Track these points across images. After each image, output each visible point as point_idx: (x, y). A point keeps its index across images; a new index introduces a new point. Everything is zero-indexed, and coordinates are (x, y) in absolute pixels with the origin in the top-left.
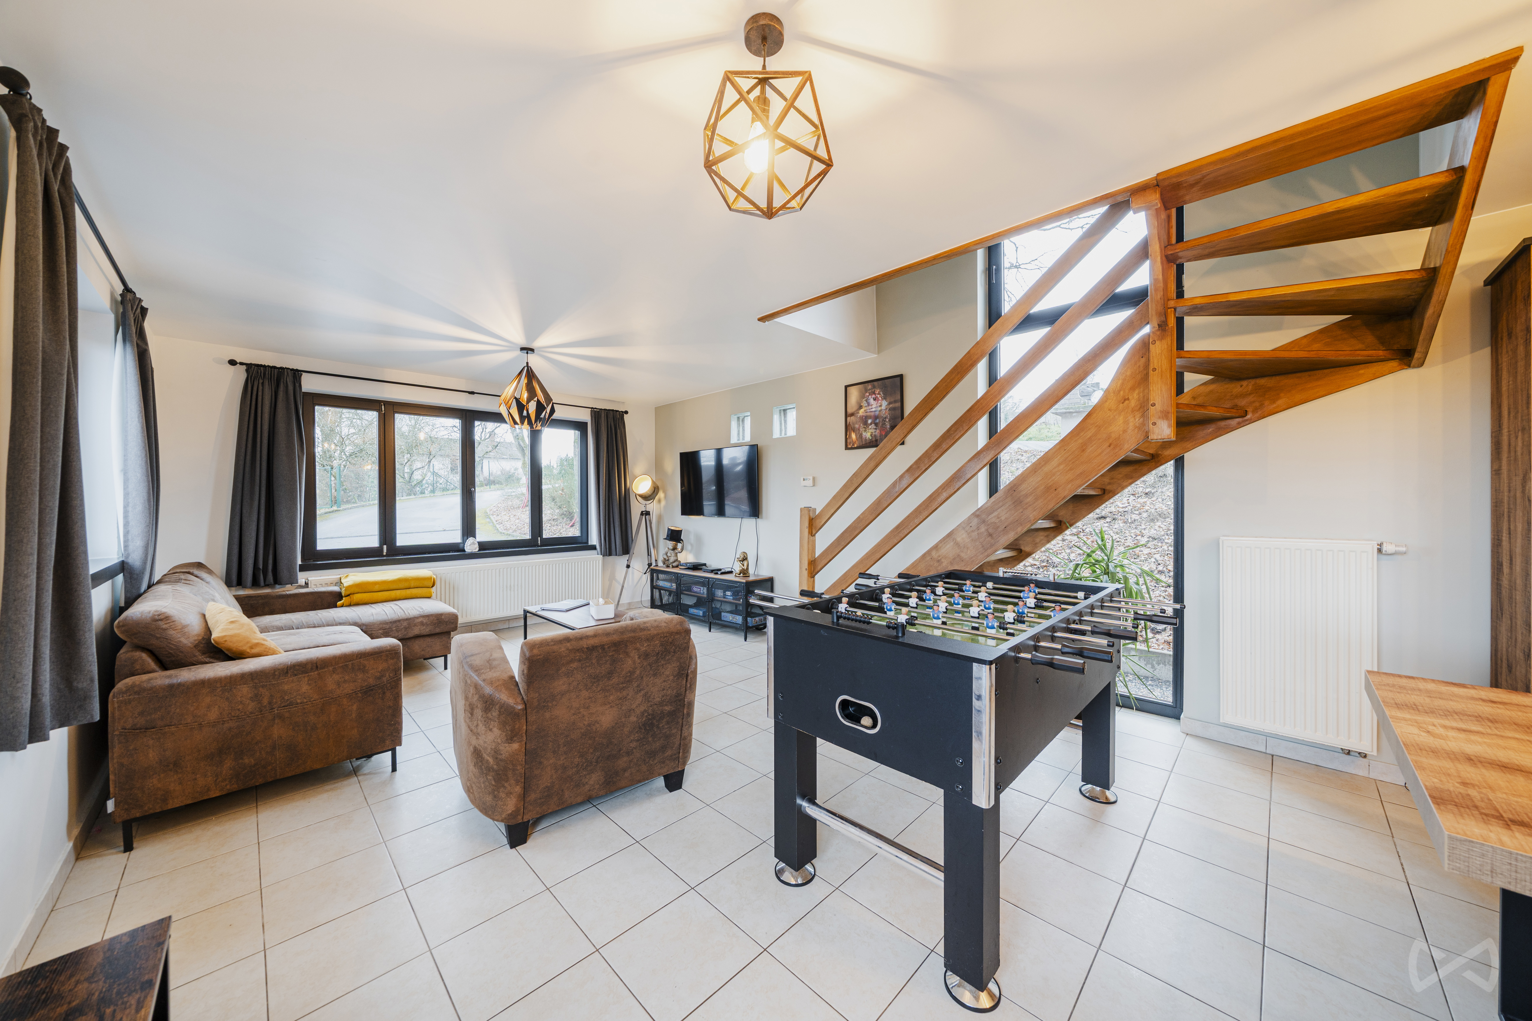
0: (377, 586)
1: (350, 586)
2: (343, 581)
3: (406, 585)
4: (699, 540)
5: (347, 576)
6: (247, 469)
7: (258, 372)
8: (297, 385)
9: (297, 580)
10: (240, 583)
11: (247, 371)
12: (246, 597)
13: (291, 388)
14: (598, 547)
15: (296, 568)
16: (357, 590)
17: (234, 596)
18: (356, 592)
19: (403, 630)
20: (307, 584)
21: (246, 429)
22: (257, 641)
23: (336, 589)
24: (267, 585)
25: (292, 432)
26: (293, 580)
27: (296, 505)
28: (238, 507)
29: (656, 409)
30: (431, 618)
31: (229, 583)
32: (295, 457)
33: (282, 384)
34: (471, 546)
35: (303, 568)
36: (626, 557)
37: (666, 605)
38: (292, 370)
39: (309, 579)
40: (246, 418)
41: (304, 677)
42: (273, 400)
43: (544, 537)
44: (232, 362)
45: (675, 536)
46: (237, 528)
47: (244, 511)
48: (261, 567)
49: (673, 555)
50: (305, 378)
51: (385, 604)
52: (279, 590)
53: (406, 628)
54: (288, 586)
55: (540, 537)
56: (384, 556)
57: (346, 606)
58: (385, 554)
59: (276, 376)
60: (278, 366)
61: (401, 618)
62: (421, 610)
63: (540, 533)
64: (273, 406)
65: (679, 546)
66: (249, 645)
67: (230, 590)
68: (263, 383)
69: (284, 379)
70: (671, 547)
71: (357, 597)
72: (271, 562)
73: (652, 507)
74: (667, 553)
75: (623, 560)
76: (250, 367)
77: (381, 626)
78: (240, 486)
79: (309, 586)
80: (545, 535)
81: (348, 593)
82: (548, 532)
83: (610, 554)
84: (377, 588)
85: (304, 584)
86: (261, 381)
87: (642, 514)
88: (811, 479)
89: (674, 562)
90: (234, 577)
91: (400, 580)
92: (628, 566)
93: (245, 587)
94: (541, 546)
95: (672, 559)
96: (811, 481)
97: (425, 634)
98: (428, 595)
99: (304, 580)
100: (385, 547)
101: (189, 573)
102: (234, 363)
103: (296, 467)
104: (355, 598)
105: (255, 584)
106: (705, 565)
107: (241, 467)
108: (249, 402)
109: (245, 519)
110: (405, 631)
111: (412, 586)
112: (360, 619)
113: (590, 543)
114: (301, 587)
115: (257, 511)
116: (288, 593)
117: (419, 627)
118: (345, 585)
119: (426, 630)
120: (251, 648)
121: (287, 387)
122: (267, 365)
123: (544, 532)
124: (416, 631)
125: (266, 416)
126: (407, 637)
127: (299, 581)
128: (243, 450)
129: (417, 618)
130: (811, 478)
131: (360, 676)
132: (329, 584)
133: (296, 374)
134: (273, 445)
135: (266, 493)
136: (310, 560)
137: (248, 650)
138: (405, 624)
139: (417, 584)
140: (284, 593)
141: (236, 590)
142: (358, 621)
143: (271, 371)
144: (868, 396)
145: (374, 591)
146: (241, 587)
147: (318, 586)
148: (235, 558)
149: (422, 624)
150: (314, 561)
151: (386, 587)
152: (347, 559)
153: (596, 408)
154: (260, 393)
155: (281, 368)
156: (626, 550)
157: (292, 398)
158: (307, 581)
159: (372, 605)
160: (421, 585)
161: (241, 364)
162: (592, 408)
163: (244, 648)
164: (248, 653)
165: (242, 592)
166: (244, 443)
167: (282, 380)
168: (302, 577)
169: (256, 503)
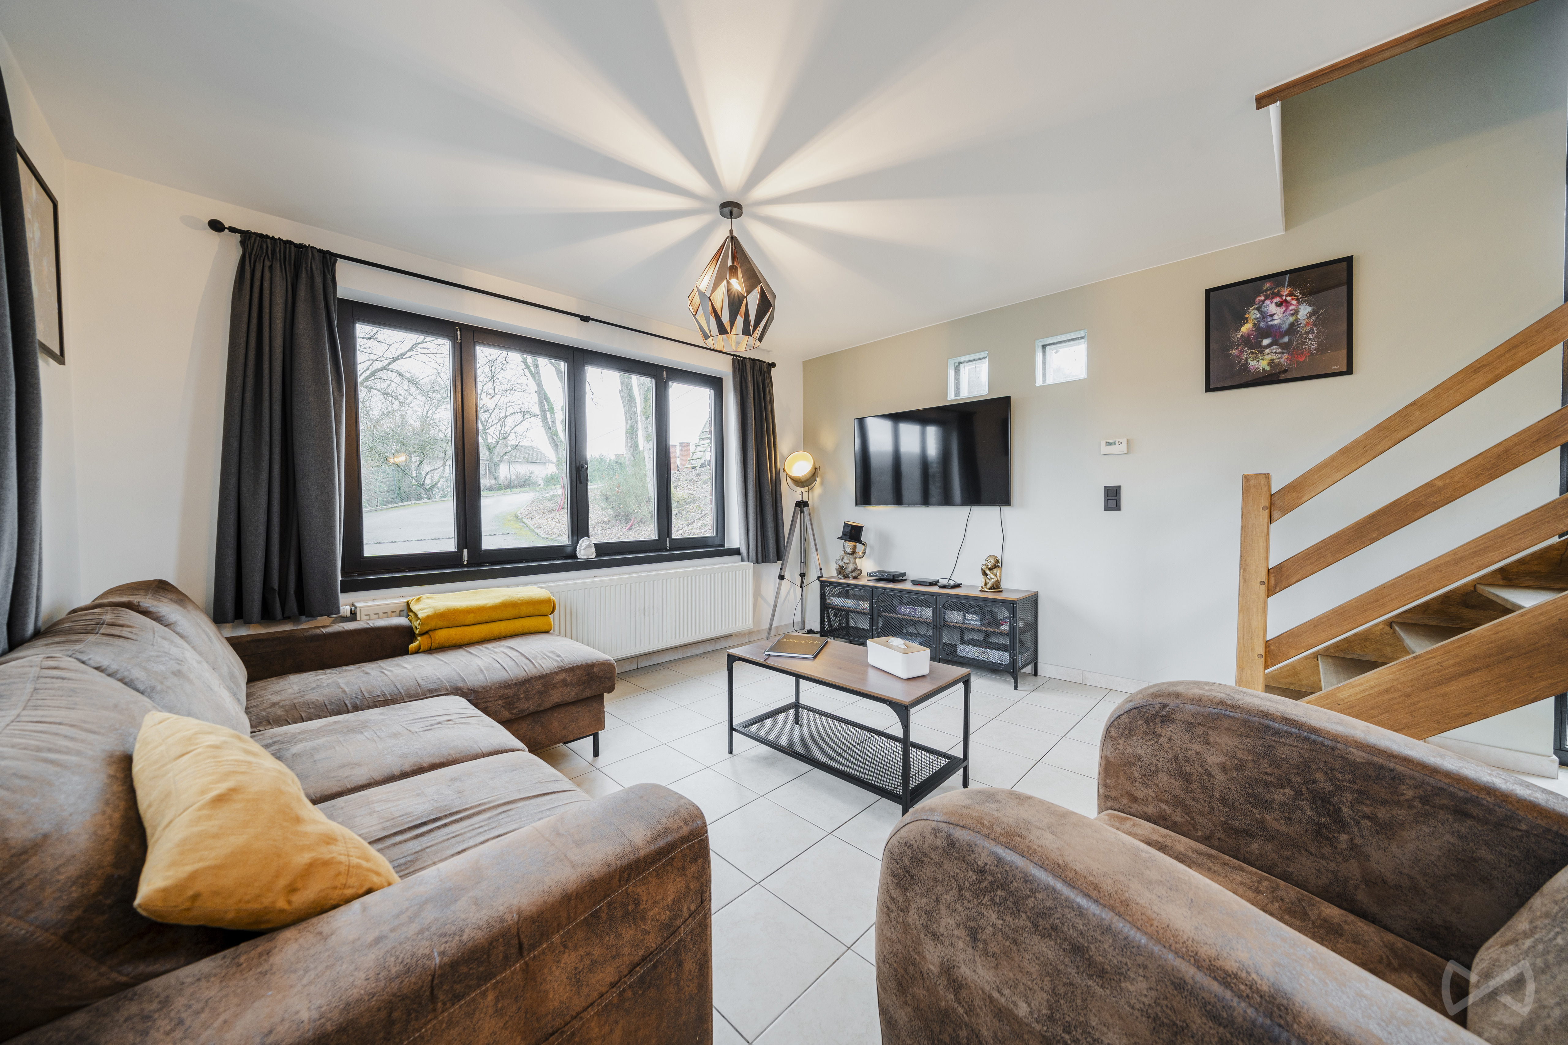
0: (472, 615)
1: (429, 618)
2: (414, 607)
3: (514, 612)
4: (885, 541)
5: (419, 599)
6: (248, 415)
7: (261, 247)
8: (329, 277)
9: (338, 607)
10: (240, 615)
11: (242, 243)
12: (252, 641)
13: (318, 280)
14: (744, 550)
15: (336, 587)
16: (440, 624)
17: (229, 639)
18: (438, 626)
19: (536, 697)
20: (353, 616)
21: (243, 345)
22: (306, 857)
23: (402, 621)
24: (286, 618)
25: (323, 356)
26: (331, 608)
27: (333, 479)
28: (233, 481)
29: (805, 363)
30: (578, 672)
31: (219, 618)
32: (329, 399)
33: (304, 272)
34: (585, 550)
35: (348, 587)
36: (780, 563)
37: (836, 630)
38: (320, 251)
39: (357, 605)
40: (244, 326)
41: (484, 994)
42: (290, 299)
43: (674, 536)
44: (216, 226)
45: (853, 534)
46: (232, 517)
47: (244, 489)
48: (276, 587)
49: (852, 560)
50: (341, 267)
51: (490, 646)
52: (306, 625)
53: (540, 693)
54: (320, 618)
55: (668, 536)
56: (465, 566)
57: (424, 652)
58: (465, 562)
59: (293, 258)
60: (297, 242)
61: (530, 675)
62: (558, 659)
63: (669, 533)
64: (289, 308)
65: (860, 548)
66: (282, 882)
67: (219, 629)
68: (271, 267)
69: (306, 263)
70: (849, 550)
71: (441, 636)
72: (292, 577)
73: (814, 496)
74: (843, 558)
75: (774, 569)
76: (248, 238)
77: (501, 692)
78: (235, 444)
79: (358, 618)
80: (675, 535)
81: (426, 628)
82: (680, 530)
83: (757, 563)
84: (470, 618)
85: (348, 614)
86: (268, 264)
87: (796, 506)
88: (1126, 443)
89: (854, 571)
90: (230, 605)
91: (505, 605)
92: (781, 577)
93: (248, 622)
94: (670, 550)
95: (850, 567)
96: (1124, 445)
97: (569, 700)
98: (546, 628)
99: (348, 607)
100: (466, 551)
101: (129, 606)
102: (218, 226)
103: (330, 416)
104: (437, 637)
105: (267, 616)
106: (904, 574)
107: (237, 411)
108: (247, 298)
109: (246, 503)
110: (539, 698)
111: (522, 614)
112: (464, 680)
113: (728, 546)
114: (345, 619)
115: (267, 488)
116: (324, 630)
117: (561, 689)
118: (421, 615)
119: (570, 694)
120: (292, 889)
121: (312, 278)
122: (277, 237)
123: (674, 530)
124: (556, 696)
125: (279, 324)
126: (542, 708)
127: (341, 608)
128: (239, 381)
129: (557, 673)
130: (1125, 441)
131: (628, 933)
132: (389, 613)
133: (328, 259)
134: (291, 375)
135: (282, 458)
136: (353, 573)
137: (282, 904)
138: (539, 685)
139: (530, 610)
140: (318, 631)
141: (234, 628)
142: (461, 684)
143: (285, 248)
144: (1263, 302)
145: (466, 623)
146: (242, 621)
147: (373, 616)
148: (230, 572)
149: (565, 683)
150: (360, 575)
151: (484, 617)
152: (410, 571)
153: (739, 356)
154: (266, 284)
155: (301, 246)
156: (780, 556)
157: (321, 297)
158: (353, 608)
159: (471, 649)
160: (536, 612)
161: (233, 230)
162: (734, 355)
163: (266, 901)
164: (282, 911)
165: (243, 632)
166: (240, 368)
167: (304, 266)
168: (346, 602)
169: (265, 475)
